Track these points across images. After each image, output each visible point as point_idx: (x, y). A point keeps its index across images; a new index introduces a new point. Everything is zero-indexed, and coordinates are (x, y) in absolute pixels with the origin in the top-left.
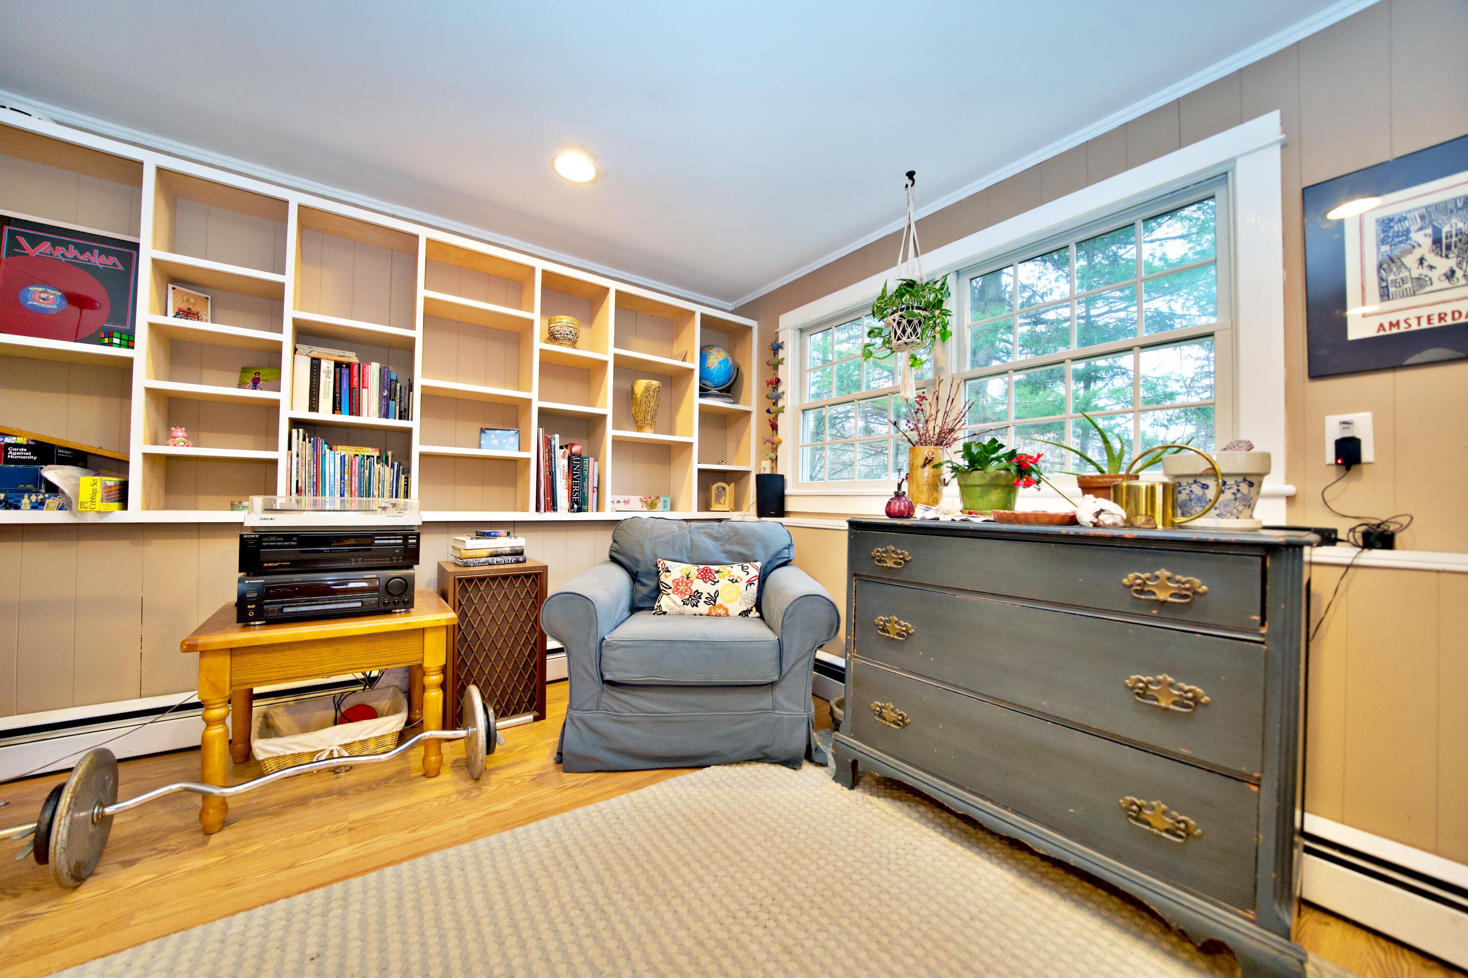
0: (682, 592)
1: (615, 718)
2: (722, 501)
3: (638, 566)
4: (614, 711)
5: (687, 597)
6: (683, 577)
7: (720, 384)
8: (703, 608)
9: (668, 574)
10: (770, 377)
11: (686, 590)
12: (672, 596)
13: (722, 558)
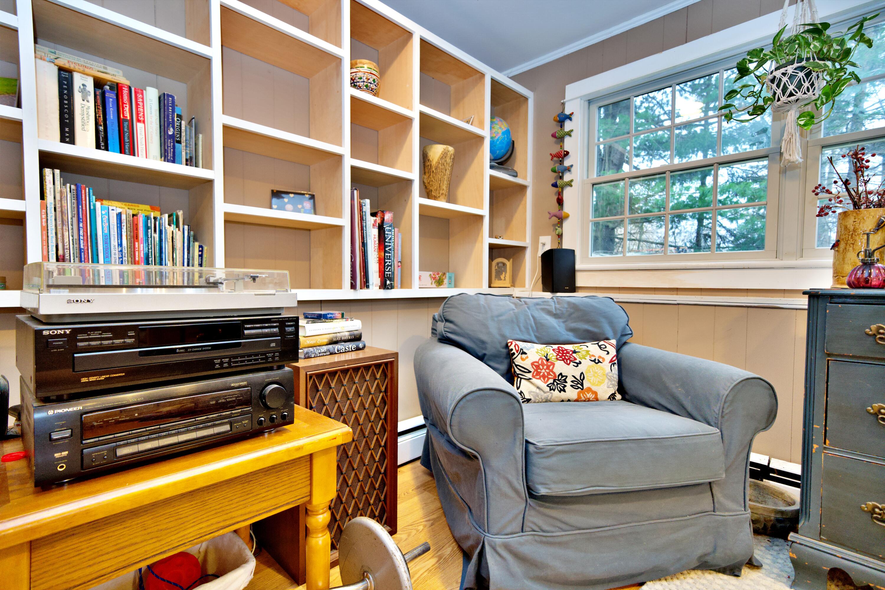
0: (544, 377)
1: (544, 539)
2: (502, 277)
3: (485, 349)
4: (543, 531)
5: (551, 381)
6: (541, 358)
7: (499, 157)
8: (571, 393)
9: (524, 356)
10: (555, 149)
11: (549, 374)
12: (534, 380)
13: (571, 337)
